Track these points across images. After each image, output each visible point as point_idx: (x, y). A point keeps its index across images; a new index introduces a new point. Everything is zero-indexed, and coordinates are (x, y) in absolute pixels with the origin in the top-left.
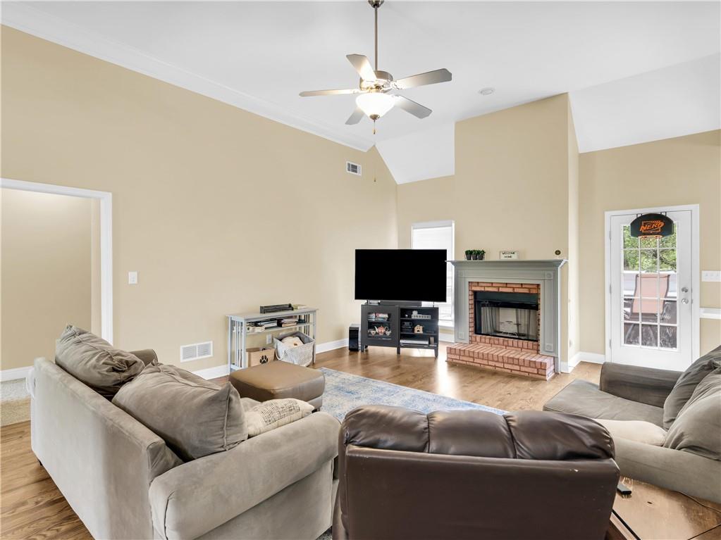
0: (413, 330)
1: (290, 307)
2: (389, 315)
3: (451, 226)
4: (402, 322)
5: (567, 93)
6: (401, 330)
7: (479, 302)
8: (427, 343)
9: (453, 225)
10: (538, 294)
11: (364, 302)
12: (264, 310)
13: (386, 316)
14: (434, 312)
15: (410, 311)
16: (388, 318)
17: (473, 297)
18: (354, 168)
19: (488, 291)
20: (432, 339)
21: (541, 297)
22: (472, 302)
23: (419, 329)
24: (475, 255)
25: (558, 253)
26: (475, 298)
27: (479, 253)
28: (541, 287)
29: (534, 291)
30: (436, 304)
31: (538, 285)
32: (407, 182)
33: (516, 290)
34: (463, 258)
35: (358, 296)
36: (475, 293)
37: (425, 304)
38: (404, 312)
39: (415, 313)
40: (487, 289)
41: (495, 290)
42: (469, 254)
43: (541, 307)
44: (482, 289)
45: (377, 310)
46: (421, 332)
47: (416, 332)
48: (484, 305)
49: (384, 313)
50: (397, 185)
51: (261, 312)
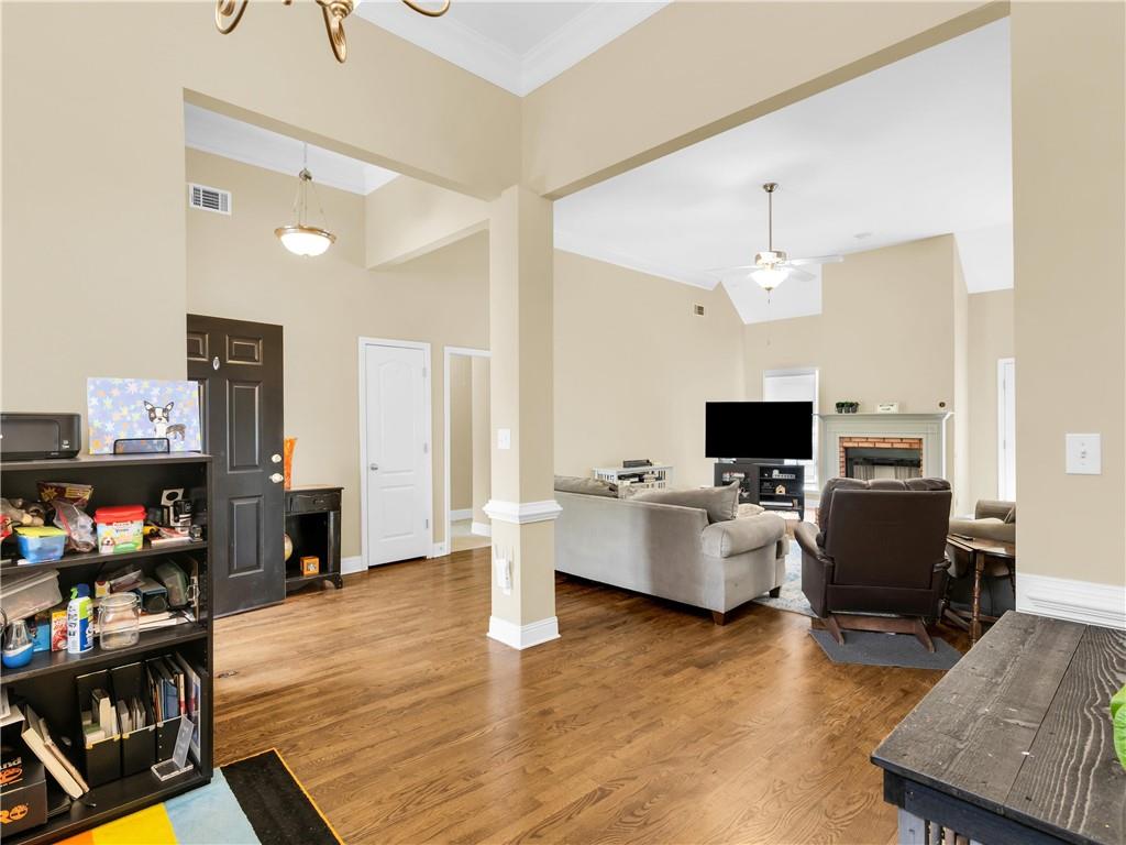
0: (775, 491)
1: (648, 463)
2: (745, 474)
3: (814, 373)
4: (762, 482)
5: (951, 234)
6: (761, 490)
7: (851, 459)
8: (791, 504)
9: (817, 372)
10: (920, 449)
11: (716, 460)
12: (627, 464)
13: (743, 475)
14: (799, 471)
15: (770, 470)
16: (745, 479)
17: (843, 454)
18: (700, 310)
19: (862, 448)
20: (796, 501)
21: (924, 452)
22: (843, 459)
23: (780, 490)
24: (847, 407)
25: (942, 405)
26: (846, 455)
27: (852, 405)
28: (924, 441)
29: (916, 446)
30: (801, 462)
31: (920, 440)
32: (756, 321)
33: (895, 446)
34: (833, 410)
35: (709, 454)
36: (846, 449)
37: (788, 462)
38: (763, 470)
39: (776, 473)
40: (861, 445)
41: (871, 445)
42: (840, 406)
43: (924, 463)
44: (856, 445)
45: (731, 469)
46: (784, 493)
47: (778, 493)
48: (857, 463)
49: (739, 472)
50: (743, 326)
51: (625, 467)
